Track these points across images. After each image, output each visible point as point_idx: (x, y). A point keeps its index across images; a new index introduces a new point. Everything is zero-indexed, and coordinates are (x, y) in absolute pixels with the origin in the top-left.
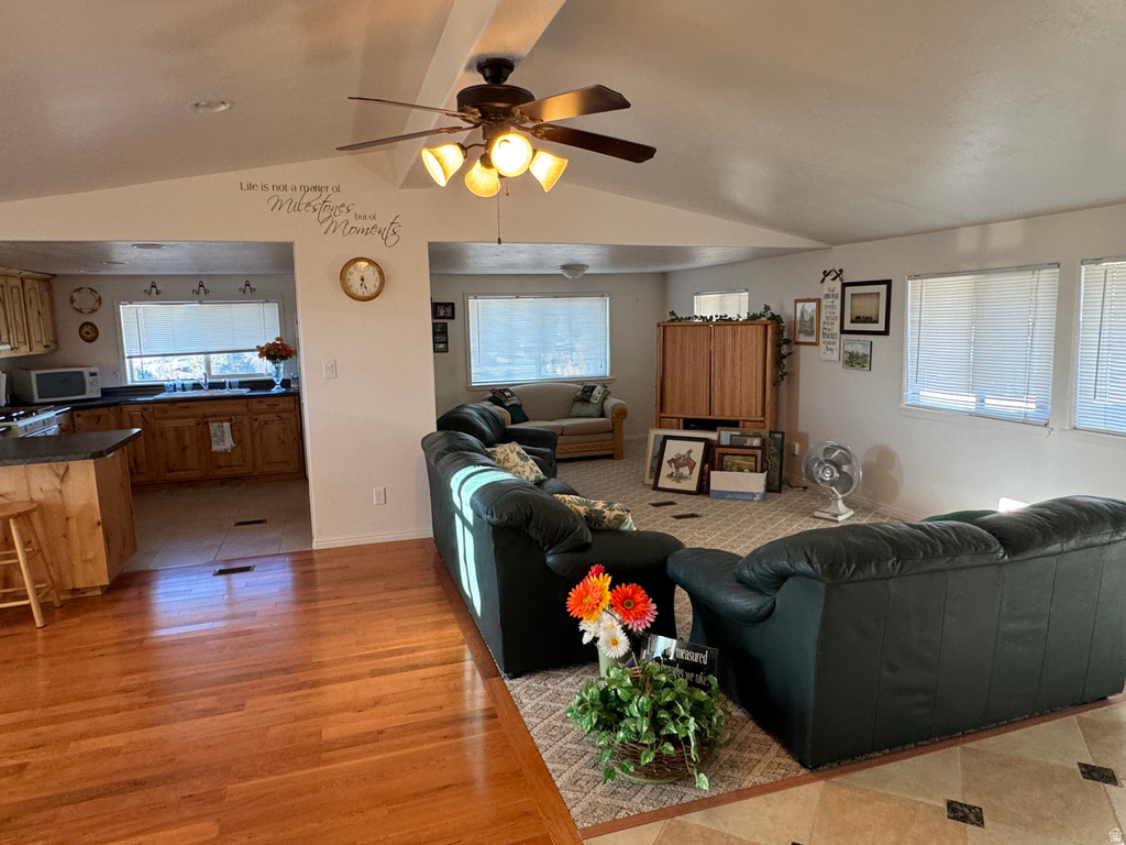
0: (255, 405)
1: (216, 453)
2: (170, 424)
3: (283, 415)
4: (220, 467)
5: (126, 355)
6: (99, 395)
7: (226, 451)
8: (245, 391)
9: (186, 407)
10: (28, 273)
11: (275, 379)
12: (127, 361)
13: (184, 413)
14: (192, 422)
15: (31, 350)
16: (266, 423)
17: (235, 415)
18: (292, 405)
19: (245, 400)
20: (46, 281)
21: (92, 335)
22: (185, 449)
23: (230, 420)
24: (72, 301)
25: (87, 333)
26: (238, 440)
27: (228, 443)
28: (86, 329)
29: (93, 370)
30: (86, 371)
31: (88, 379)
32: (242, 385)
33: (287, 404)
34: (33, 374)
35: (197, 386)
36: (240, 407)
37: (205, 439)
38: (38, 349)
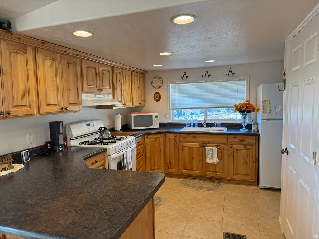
0: (232, 139)
1: (208, 164)
2: (187, 144)
3: (248, 146)
4: (209, 171)
5: (171, 108)
6: (158, 126)
7: (214, 163)
8: (225, 130)
9: (195, 137)
10: (134, 69)
11: (243, 124)
12: (171, 110)
13: (194, 140)
14: (197, 145)
15: (132, 105)
16: (237, 150)
17: (220, 144)
18: (254, 141)
19: (226, 136)
20: (143, 74)
21: (158, 98)
22: (193, 158)
23: (217, 146)
24: (152, 83)
25: (157, 97)
26: (220, 158)
27: (215, 160)
28: (157, 95)
29: (157, 114)
30: (154, 115)
31: (154, 119)
32: (223, 125)
33: (252, 140)
34: (133, 115)
35: (200, 125)
36: (223, 140)
37: (203, 155)
38: (136, 104)
